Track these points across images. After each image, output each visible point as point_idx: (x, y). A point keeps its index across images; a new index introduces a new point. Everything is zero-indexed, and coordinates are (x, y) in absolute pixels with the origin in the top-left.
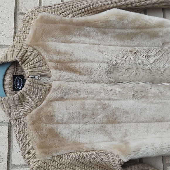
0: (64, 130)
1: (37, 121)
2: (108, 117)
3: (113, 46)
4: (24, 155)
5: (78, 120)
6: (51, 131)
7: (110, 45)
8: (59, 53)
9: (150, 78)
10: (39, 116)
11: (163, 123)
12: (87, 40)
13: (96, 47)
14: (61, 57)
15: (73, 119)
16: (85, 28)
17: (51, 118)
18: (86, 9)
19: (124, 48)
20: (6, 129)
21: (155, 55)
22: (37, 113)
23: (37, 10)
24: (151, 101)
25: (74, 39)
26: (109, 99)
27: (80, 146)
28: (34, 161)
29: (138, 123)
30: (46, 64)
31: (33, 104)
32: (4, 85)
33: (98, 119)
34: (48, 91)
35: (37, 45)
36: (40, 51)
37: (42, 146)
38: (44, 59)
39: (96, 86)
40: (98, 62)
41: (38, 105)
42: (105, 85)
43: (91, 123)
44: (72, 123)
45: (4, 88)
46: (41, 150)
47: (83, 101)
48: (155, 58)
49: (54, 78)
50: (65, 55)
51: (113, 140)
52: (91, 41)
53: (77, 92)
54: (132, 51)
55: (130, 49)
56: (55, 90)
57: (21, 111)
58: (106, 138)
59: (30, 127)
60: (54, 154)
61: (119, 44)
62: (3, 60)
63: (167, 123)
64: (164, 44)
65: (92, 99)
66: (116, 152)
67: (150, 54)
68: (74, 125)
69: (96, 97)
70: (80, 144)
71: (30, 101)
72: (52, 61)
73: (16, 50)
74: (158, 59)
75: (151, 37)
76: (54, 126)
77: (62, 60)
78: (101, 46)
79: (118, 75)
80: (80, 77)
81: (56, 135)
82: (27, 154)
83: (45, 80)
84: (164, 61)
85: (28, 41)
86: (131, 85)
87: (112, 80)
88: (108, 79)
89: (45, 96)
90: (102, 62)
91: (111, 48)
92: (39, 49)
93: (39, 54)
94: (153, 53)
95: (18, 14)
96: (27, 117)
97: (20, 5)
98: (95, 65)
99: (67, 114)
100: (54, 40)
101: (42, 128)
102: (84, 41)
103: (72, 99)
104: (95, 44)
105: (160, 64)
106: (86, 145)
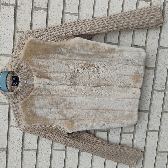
0: (39, 112)
1: (24, 106)
2: (65, 106)
3: (77, 60)
4: (17, 123)
5: (48, 107)
6: (32, 112)
7: (75, 60)
8: (40, 66)
9: (96, 83)
10: (26, 104)
12: (60, 56)
13: (65, 62)
14: (41, 69)
15: (45, 105)
16: (59, 49)
17: (33, 105)
18: (61, 36)
19: (84, 62)
20: (7, 106)
21: (104, 67)
22: (25, 102)
23: (28, 34)
24: (93, 98)
25: (51, 56)
27: (47, 121)
28: (22, 126)
29: (83, 109)
30: (31, 73)
32: (6, 83)
33: (59, 107)
34: (32, 89)
35: (27, 61)
37: (26, 120)
38: (31, 69)
39: (61, 87)
40: (65, 73)
41: (25, 97)
42: (67, 87)
43: (56, 109)
44: (44, 108)
45: (6, 84)
46: (26, 122)
47: (52, 97)
48: (103, 69)
49: (36, 82)
50: (44, 69)
52: (63, 57)
53: (49, 91)
54: (89, 64)
55: (88, 62)
56: (36, 90)
57: (15, 101)
58: (63, 117)
59: (21, 109)
60: (33, 124)
61: (81, 59)
63: (100, 111)
64: (110, 61)
65: (57, 95)
67: (100, 67)
69: (60, 94)
71: (21, 95)
72: (35, 71)
73: (14, 63)
74: (105, 70)
75: (102, 57)
76: (34, 109)
77: (41, 71)
79: (77, 80)
80: (52, 82)
81: (35, 115)
82: (18, 121)
83: (30, 83)
84: (109, 71)
85: (21, 57)
86: (84, 87)
87: (72, 84)
88: (70, 83)
89: (30, 92)
90: (67, 73)
91: (75, 62)
92: (28, 63)
93: (27, 67)
94: (103, 66)
95: (16, 32)
96: (19, 104)
97: (18, 25)
98: (62, 75)
99: (42, 104)
100: (38, 57)
101: (27, 110)
102: (57, 57)
103: (46, 95)
104: (65, 59)
105: (106, 73)
106: (51, 121)
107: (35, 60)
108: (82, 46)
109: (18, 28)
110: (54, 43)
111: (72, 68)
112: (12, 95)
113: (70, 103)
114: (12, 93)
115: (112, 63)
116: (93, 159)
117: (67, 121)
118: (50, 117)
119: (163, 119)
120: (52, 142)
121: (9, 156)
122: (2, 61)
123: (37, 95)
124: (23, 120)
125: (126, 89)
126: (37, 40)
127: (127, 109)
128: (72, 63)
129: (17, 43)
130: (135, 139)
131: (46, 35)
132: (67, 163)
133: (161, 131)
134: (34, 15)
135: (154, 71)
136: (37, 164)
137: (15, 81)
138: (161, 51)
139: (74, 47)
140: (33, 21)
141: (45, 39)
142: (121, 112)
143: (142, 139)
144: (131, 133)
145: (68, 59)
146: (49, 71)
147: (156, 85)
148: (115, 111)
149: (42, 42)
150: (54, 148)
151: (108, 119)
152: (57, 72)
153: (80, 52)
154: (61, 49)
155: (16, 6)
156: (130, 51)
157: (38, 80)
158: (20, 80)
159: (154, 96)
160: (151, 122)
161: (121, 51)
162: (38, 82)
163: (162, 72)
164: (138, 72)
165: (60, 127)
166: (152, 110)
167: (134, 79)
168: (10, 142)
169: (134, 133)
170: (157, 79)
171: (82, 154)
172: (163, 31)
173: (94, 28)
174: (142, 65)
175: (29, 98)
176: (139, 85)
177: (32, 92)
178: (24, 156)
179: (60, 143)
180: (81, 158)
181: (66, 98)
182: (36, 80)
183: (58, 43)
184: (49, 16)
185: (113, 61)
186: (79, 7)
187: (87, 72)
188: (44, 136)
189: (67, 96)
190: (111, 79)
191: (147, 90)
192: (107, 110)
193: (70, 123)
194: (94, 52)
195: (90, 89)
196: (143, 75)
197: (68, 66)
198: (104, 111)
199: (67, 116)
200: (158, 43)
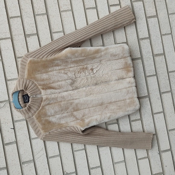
0: (53, 119)
1: (39, 117)
2: (74, 108)
3: (72, 67)
4: (36, 134)
5: (59, 113)
6: (46, 121)
7: (71, 67)
8: (43, 80)
9: (94, 82)
10: (40, 115)
11: (103, 106)
12: (57, 68)
13: (63, 71)
14: (45, 82)
15: (56, 113)
16: (55, 61)
17: (45, 115)
18: (53, 51)
19: (78, 67)
20: (25, 122)
21: (97, 67)
22: (38, 114)
23: (27, 56)
24: (95, 96)
25: (50, 69)
26: (73, 99)
27: (61, 125)
28: (41, 135)
29: (90, 108)
30: (37, 87)
31: (35, 109)
32: (19, 102)
33: (69, 110)
34: (42, 101)
35: (31, 78)
36: (33, 81)
37: (43, 129)
38: (36, 85)
39: (65, 94)
40: (65, 80)
41: (38, 110)
43: (66, 113)
45: (19, 103)
46: (43, 131)
47: (60, 103)
48: (97, 69)
49: (43, 94)
50: (47, 81)
51: (77, 119)
52: (60, 68)
53: (56, 99)
54: (83, 68)
55: (82, 67)
56: (45, 100)
57: (30, 114)
58: (74, 119)
59: (36, 121)
60: (50, 131)
61: (76, 65)
62: (16, 90)
64: (101, 61)
65: (64, 101)
66: (79, 127)
67: (93, 68)
68: (57, 116)
69: (66, 100)
70: (61, 124)
71: (34, 109)
72: (40, 85)
73: (21, 83)
74: (99, 70)
75: (92, 59)
76: (48, 118)
77: (45, 84)
78: (65, 69)
79: (77, 84)
80: (57, 91)
81: (49, 122)
82: (37, 133)
83: (39, 96)
84: (102, 70)
85: (26, 76)
86: (84, 88)
87: (73, 88)
88: (72, 88)
89: (41, 104)
90: (67, 80)
91: (71, 69)
93: (33, 83)
94: (95, 66)
95: (17, 58)
96: (34, 116)
97: (17, 52)
98: (63, 83)
99: (53, 111)
100: (39, 73)
101: (42, 120)
102: (55, 69)
103: (54, 103)
104: (62, 69)
105: (100, 72)
106: (65, 125)
107: (38, 76)
108: (73, 54)
109: (18, 55)
110: (50, 58)
111: (70, 75)
112: (26, 110)
113: (77, 105)
114: (26, 108)
115: (103, 62)
116: (112, 152)
117: (78, 121)
118: (63, 122)
119: (164, 100)
120: (71, 144)
121: (37, 166)
122: (11, 85)
123: (47, 105)
124: (41, 129)
125: (121, 81)
126: (36, 59)
127: (127, 97)
128: (69, 71)
129: (20, 66)
130: (144, 124)
131: (42, 53)
132: (89, 161)
133: (166, 111)
134: (28, 41)
135: (141, 60)
136: (63, 168)
137: (26, 99)
138: (141, 42)
139: (66, 57)
140: (29, 46)
141: (41, 57)
142: (123, 101)
143: (150, 123)
144: (138, 120)
145: (65, 68)
146: (51, 82)
147: (147, 72)
148: (118, 102)
149: (39, 60)
150: (74, 150)
151: (113, 110)
152: (58, 81)
153: (73, 59)
154: (57, 62)
155: (12, 38)
156: (114, 48)
157: (45, 92)
158: (29, 96)
159: (149, 82)
160: (153, 105)
161: (106, 49)
162: (45, 94)
163: (148, 59)
164: (126, 63)
165: (73, 127)
166: (151, 95)
167: (126, 70)
168: (35, 154)
169: (142, 119)
170: (146, 67)
171: (100, 149)
172: (138, 25)
173: (78, 37)
174: (128, 57)
175: (41, 109)
176: (131, 74)
177: (42, 104)
178: (50, 164)
179: (78, 143)
180: (101, 153)
181: (72, 101)
182: (43, 93)
183: (53, 57)
184: (40, 38)
185: (103, 60)
186: (62, 25)
187: (84, 75)
188: (62, 140)
189: (72, 100)
190: (106, 75)
191: (141, 78)
192: (111, 103)
193: (81, 122)
194: (84, 56)
195: (91, 88)
196: (132, 65)
197: (66, 74)
198: (108, 105)
199: (77, 117)
200: (137, 36)
